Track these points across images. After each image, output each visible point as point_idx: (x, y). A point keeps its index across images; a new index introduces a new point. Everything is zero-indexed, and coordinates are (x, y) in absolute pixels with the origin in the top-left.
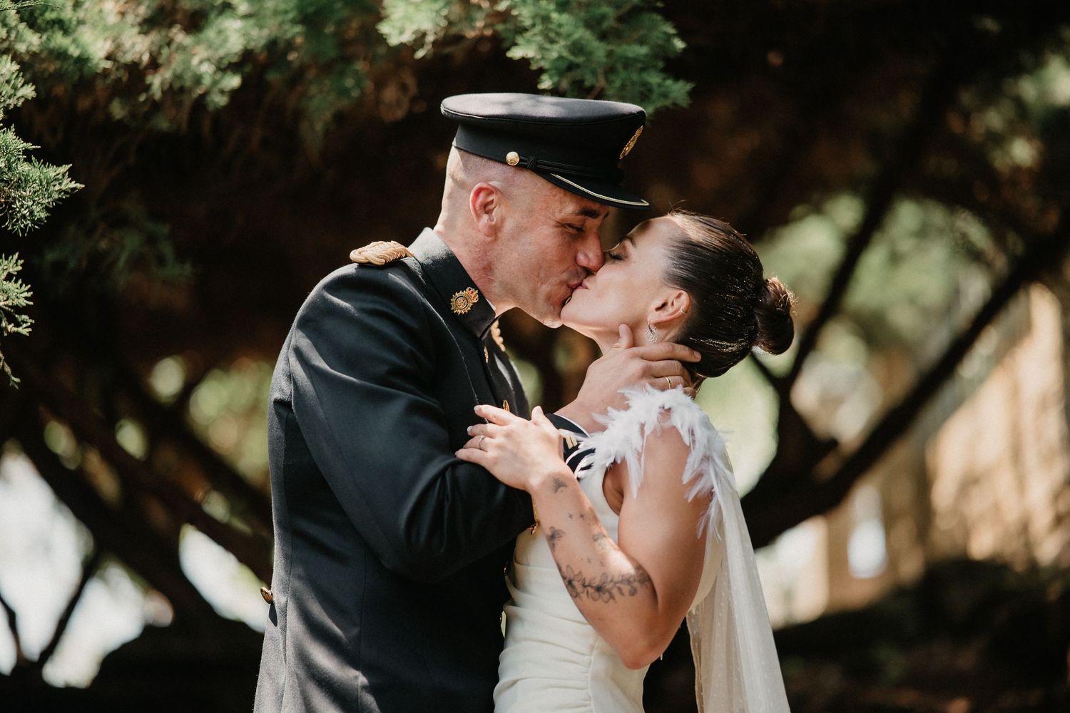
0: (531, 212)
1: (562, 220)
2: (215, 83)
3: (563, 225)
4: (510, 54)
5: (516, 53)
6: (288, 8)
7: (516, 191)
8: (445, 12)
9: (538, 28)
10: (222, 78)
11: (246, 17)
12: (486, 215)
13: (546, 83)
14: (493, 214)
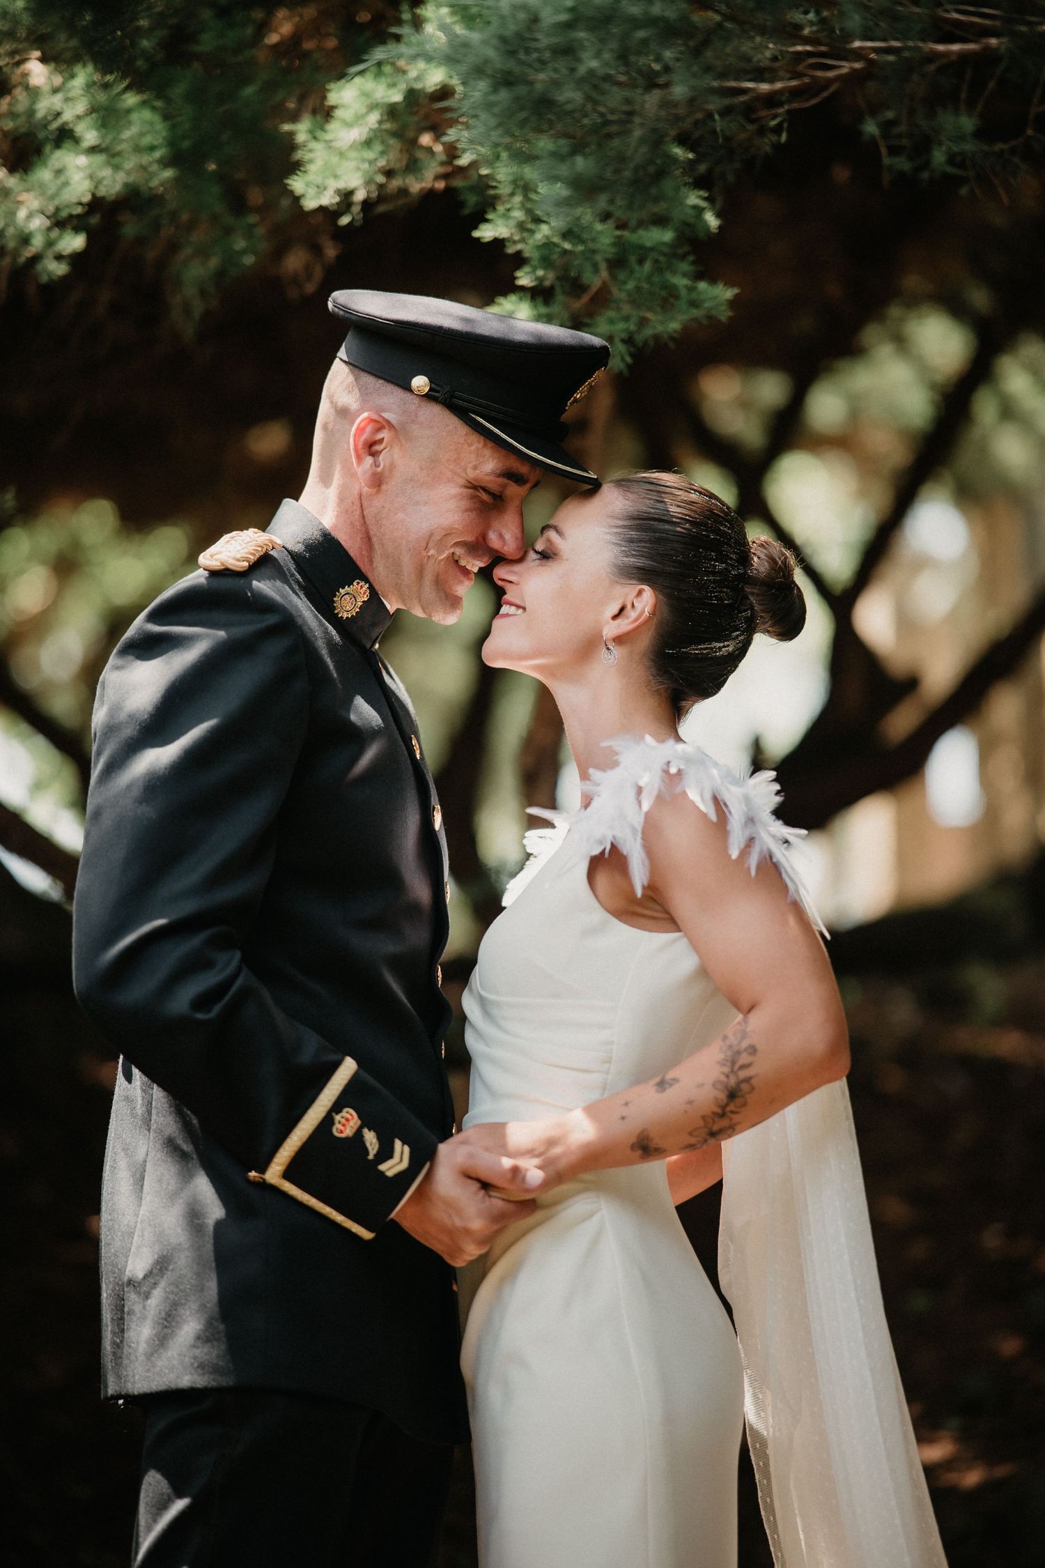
0: (434, 461)
1: (475, 480)
2: (50, 244)
3: (474, 487)
4: (476, 234)
5: (486, 233)
6: (156, 143)
7: (415, 430)
8: (382, 163)
9: (518, 199)
10: (60, 237)
11: (93, 150)
12: (371, 457)
13: (524, 279)
14: (381, 458)
